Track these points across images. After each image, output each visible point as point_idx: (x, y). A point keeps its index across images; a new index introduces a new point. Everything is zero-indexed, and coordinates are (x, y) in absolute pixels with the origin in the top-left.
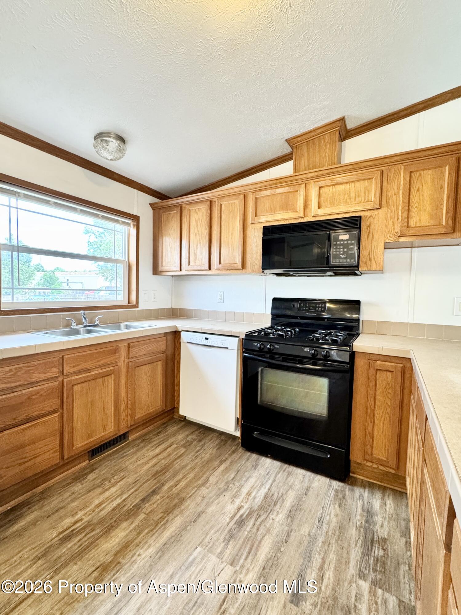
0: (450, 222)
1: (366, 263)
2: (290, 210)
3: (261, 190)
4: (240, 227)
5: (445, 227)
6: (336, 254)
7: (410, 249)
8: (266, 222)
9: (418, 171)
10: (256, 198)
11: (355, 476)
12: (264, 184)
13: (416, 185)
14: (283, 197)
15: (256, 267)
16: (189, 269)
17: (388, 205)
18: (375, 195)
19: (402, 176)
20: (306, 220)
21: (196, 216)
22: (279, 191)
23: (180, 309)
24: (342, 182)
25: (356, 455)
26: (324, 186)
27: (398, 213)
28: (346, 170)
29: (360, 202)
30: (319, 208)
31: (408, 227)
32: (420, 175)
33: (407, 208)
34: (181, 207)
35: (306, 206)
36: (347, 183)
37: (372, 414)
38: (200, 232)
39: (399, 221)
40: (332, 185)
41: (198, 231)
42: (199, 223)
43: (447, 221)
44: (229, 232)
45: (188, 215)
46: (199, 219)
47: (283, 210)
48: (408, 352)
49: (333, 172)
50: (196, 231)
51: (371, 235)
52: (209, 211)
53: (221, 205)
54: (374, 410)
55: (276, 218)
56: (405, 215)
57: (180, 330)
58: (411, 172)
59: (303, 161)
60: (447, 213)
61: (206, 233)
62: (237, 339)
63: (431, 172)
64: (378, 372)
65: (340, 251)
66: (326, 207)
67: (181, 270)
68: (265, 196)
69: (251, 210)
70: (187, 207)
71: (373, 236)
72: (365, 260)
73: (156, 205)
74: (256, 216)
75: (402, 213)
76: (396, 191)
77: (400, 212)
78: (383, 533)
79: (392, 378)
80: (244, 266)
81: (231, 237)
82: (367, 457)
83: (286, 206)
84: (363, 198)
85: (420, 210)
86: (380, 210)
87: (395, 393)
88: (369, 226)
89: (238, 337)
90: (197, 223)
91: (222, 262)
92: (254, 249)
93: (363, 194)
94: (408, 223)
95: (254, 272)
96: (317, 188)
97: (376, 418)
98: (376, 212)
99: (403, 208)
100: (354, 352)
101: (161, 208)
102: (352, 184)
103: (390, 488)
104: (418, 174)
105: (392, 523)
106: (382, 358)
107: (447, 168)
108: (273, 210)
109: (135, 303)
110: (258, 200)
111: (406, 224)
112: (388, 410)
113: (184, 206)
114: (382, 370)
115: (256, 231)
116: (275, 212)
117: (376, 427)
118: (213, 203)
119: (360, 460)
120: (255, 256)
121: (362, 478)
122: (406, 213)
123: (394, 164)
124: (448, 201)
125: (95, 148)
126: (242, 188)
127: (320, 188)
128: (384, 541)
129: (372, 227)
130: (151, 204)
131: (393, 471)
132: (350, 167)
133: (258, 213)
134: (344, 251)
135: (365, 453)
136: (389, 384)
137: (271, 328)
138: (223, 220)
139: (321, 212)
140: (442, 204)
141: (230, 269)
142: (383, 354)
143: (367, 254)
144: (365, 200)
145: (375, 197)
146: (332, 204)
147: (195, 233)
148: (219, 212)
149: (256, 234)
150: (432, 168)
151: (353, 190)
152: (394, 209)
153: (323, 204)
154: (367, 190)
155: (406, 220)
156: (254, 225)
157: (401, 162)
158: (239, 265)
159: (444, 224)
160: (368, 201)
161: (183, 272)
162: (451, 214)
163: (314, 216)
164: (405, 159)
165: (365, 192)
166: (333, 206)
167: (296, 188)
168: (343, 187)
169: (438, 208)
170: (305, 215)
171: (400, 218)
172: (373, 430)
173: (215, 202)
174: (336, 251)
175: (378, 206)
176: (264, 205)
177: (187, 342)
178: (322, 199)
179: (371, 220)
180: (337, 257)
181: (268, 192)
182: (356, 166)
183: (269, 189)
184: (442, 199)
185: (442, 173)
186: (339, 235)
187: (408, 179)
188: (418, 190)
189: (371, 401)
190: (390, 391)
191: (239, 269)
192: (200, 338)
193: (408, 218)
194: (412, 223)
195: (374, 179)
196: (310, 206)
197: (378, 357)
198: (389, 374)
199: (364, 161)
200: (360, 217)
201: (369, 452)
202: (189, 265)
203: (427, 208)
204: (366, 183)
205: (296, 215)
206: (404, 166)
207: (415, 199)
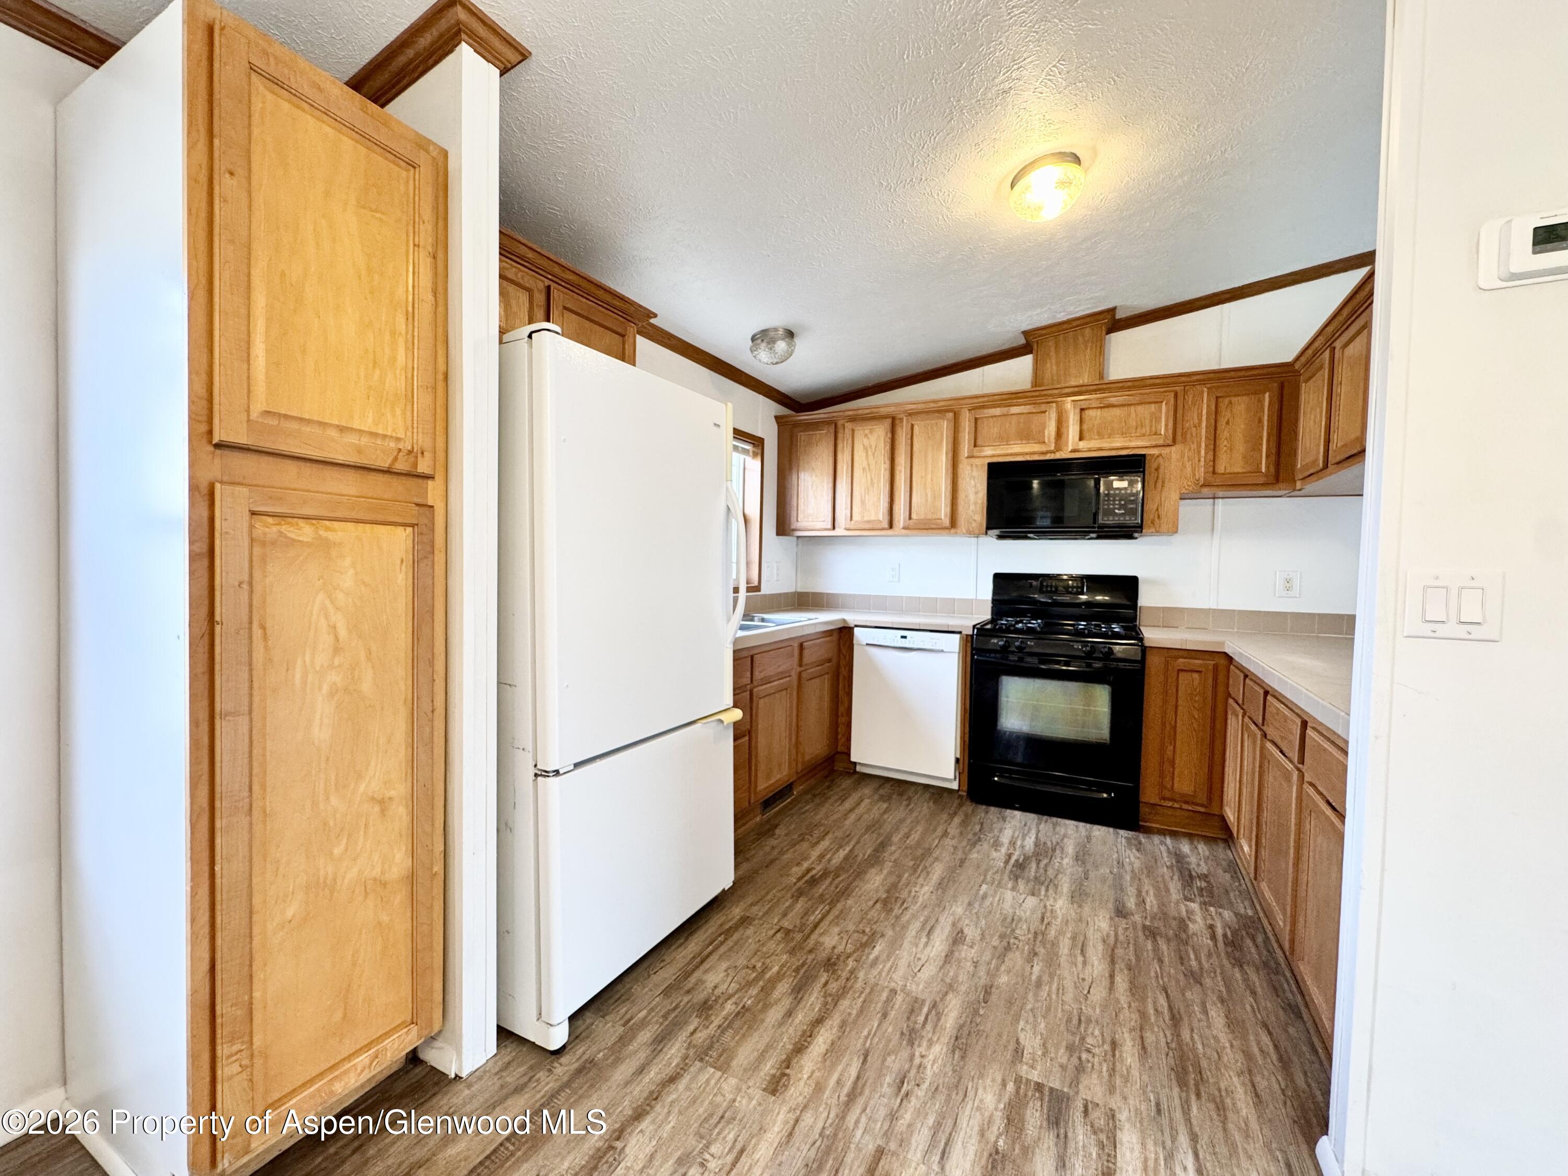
0: (1272, 469)
1: (1153, 522)
2: (1034, 439)
3: (983, 407)
4: (946, 463)
5: (1266, 476)
6: (1109, 509)
7: (1211, 500)
8: (993, 456)
9: (1228, 396)
10: (976, 419)
11: (1147, 824)
12: (991, 398)
13: (1225, 415)
14: (1022, 420)
15: (974, 525)
16: (852, 527)
17: (1184, 440)
18: (1166, 426)
19: (1205, 401)
20: (1058, 456)
21: (865, 441)
22: (1015, 410)
23: (814, 594)
24: (1116, 403)
25: (1149, 793)
26: (1089, 408)
27: (1199, 452)
28: (1122, 388)
29: (1144, 435)
30: (1081, 439)
31: (1214, 473)
32: (1230, 402)
33: (1212, 447)
34: (836, 426)
35: (1059, 434)
36: (1123, 405)
37: (1172, 733)
38: (873, 467)
39: (1202, 463)
40: (1101, 408)
41: (869, 465)
42: (870, 453)
43: (1267, 467)
44: (926, 469)
45: (850, 440)
46: (871, 447)
47: (1022, 440)
48: (1222, 643)
49: (1103, 389)
50: (865, 464)
51: (1160, 481)
52: (889, 435)
53: (912, 426)
54: (1175, 727)
55: (1010, 451)
56: (1210, 456)
57: (852, 625)
58: (1217, 398)
59: (1048, 365)
60: (1267, 456)
61: (885, 470)
62: (957, 636)
63: (1245, 398)
64: (1181, 674)
65: (1114, 504)
66: (1091, 439)
67: (834, 528)
68: (992, 417)
69: (967, 437)
70: (849, 426)
71: (1163, 482)
72: (1152, 517)
73: (785, 420)
74: (975, 446)
75: (1206, 453)
76: (1196, 421)
77: (1203, 452)
78: (1204, 869)
79: (1200, 680)
80: (953, 523)
81: (929, 476)
82: (1167, 794)
83: (1025, 435)
84: (1148, 429)
85: (1231, 450)
86: (1173, 448)
87: (1204, 701)
88: (1157, 469)
89: (960, 633)
90: (867, 453)
91: (914, 516)
92: (972, 497)
93: (1147, 422)
94: (1214, 467)
95: (970, 533)
96: (1078, 411)
97: (1178, 737)
98: (1167, 450)
99: (1206, 446)
100: (1146, 647)
101: (796, 425)
102: (1132, 408)
103: (1198, 835)
104: (1227, 401)
105: (1209, 862)
106: (1185, 653)
107: (1267, 395)
108: (1004, 439)
109: (756, 583)
110: (979, 422)
111: (1211, 469)
112: (1195, 725)
113: (840, 423)
114: (1186, 671)
115: (974, 469)
116: (1007, 441)
117: (1178, 751)
118: (897, 422)
119: (1154, 800)
120: (972, 507)
121: (1157, 826)
122: (1211, 453)
123: (1194, 384)
124: (1268, 440)
125: (752, 352)
126: (952, 402)
127: (1082, 410)
128: (1204, 877)
129: (1161, 471)
130: (776, 417)
131: (1202, 810)
132: (1130, 384)
133: (979, 442)
134: (1120, 504)
135: (1162, 786)
136: (1195, 690)
137: (993, 621)
138: (915, 449)
139: (1082, 445)
140: (1261, 444)
141: (927, 527)
142: (1188, 648)
143: (1155, 508)
144: (1151, 431)
145: (1166, 429)
146: (1100, 435)
147: (864, 469)
148: (909, 436)
149: (975, 473)
150: (1248, 395)
151: (1133, 415)
152: (1194, 446)
153: (1086, 434)
154: (1156, 418)
155: (1212, 463)
156: (972, 460)
157: (1202, 382)
158: (947, 522)
159: (1263, 471)
160: (1156, 434)
161: (839, 532)
162: (1273, 458)
163: (1074, 451)
164: (1210, 379)
165: (1151, 421)
166: (1103, 438)
167: (1043, 407)
168: (1117, 411)
169: (1257, 447)
170: (1058, 449)
171: (1203, 459)
172: (1174, 754)
173: (901, 419)
174: (1108, 505)
175: (1170, 442)
176: (990, 429)
177: (867, 644)
178: (1085, 427)
179: (1160, 459)
180: (1111, 512)
181: (997, 411)
182: (1136, 384)
183: (999, 406)
184: (1261, 438)
185: (1261, 402)
186: (1113, 481)
187: (1213, 408)
188: (1228, 423)
189: (1170, 715)
190: (1197, 699)
191: (946, 528)
192: (892, 637)
193: (1214, 461)
194: (1221, 469)
195: (1164, 403)
196: (1064, 436)
197: (1181, 653)
198: (1196, 675)
199: (1152, 378)
200: (1144, 456)
201: (1169, 786)
202: (851, 519)
203: (1240, 447)
204: (1153, 407)
205: (1044, 448)
206: (1208, 389)
207: (1224, 434)
